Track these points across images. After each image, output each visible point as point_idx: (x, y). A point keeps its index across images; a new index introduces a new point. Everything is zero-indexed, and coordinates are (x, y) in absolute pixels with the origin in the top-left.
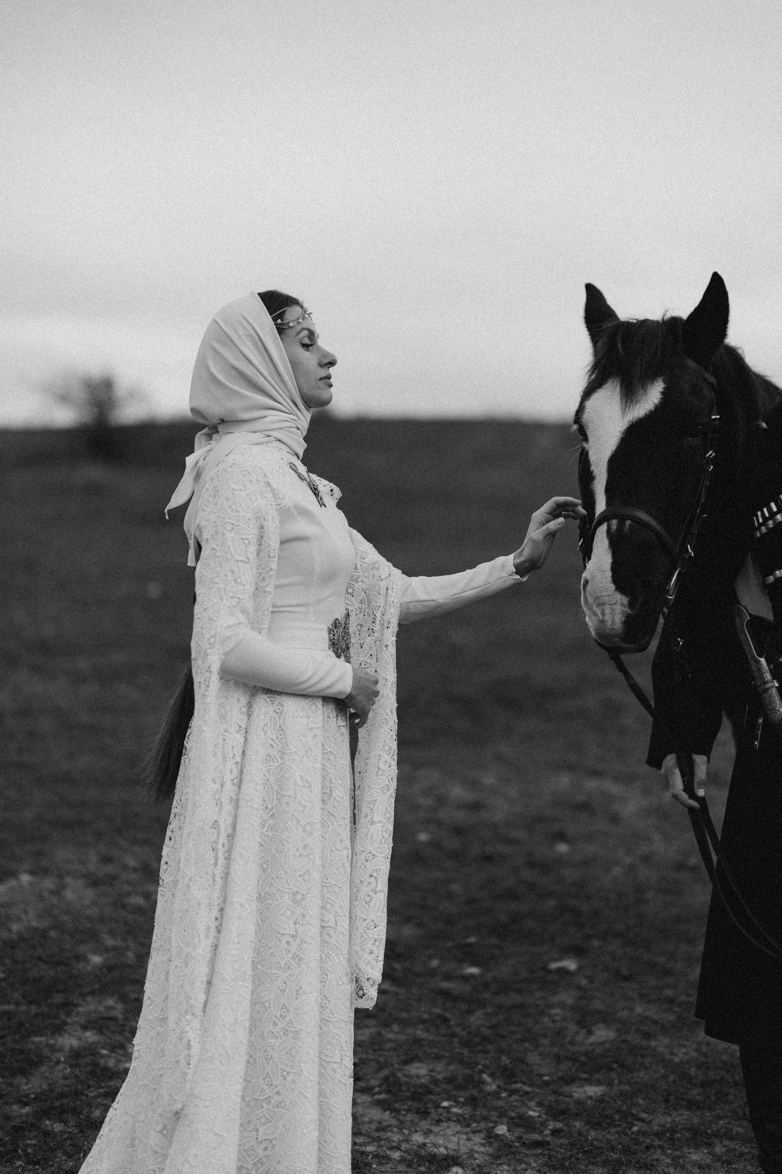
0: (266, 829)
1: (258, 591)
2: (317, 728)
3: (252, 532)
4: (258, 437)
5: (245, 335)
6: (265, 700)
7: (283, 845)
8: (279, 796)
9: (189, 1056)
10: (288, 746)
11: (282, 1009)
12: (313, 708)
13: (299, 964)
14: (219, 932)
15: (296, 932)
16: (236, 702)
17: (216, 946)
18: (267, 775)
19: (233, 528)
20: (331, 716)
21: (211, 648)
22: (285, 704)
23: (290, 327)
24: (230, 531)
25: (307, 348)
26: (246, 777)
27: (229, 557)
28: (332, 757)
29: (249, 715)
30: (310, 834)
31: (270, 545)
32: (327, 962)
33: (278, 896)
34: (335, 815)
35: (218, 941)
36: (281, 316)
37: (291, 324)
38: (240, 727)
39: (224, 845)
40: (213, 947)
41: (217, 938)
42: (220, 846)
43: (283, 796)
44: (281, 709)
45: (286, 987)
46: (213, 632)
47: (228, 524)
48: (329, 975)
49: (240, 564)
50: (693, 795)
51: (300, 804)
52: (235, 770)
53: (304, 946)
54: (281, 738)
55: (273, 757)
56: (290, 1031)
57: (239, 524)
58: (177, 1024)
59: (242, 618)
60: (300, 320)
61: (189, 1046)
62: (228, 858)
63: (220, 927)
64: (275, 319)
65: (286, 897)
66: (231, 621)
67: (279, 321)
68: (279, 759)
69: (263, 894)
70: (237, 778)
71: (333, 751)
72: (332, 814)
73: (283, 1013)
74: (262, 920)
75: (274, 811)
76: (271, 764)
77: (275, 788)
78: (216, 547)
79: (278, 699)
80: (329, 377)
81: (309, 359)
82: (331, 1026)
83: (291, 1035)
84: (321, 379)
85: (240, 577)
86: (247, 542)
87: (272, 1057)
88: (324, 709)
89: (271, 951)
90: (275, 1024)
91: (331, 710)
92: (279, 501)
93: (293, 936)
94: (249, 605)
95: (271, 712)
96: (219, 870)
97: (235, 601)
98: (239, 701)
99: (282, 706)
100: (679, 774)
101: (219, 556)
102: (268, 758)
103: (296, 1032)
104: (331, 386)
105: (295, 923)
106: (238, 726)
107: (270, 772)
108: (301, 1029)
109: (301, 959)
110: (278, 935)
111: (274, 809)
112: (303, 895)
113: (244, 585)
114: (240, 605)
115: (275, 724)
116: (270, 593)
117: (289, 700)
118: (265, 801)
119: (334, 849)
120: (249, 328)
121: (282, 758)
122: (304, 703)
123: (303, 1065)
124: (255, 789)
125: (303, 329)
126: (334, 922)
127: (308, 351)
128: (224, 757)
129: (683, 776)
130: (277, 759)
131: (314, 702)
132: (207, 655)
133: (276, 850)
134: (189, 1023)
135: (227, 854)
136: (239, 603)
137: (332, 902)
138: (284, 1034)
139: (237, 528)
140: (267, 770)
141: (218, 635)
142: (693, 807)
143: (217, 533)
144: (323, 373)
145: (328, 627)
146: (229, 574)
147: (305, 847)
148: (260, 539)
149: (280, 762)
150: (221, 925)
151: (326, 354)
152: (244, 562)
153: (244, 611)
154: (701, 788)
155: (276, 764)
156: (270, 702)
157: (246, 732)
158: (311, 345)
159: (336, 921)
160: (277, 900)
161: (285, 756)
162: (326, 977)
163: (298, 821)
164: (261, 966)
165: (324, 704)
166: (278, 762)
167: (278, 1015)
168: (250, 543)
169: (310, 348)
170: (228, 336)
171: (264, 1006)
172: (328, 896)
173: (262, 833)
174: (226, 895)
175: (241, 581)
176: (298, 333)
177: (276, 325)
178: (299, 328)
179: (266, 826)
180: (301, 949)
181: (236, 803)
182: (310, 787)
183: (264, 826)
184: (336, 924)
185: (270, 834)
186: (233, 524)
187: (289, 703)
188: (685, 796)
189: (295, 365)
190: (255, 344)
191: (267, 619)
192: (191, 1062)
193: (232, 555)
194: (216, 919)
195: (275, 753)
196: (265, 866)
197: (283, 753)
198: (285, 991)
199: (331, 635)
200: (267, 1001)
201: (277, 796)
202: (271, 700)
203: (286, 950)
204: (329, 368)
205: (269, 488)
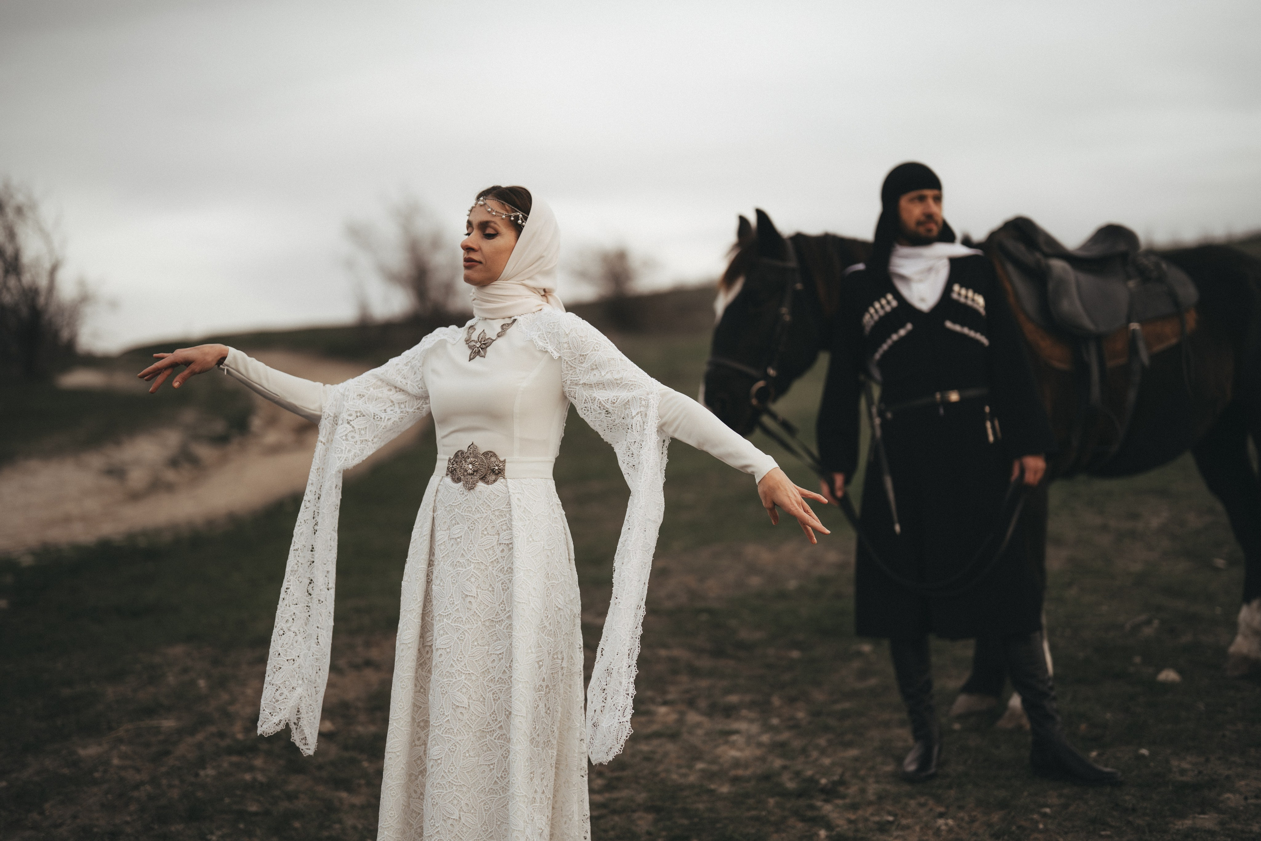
50: (834, 495)
154: (839, 492)
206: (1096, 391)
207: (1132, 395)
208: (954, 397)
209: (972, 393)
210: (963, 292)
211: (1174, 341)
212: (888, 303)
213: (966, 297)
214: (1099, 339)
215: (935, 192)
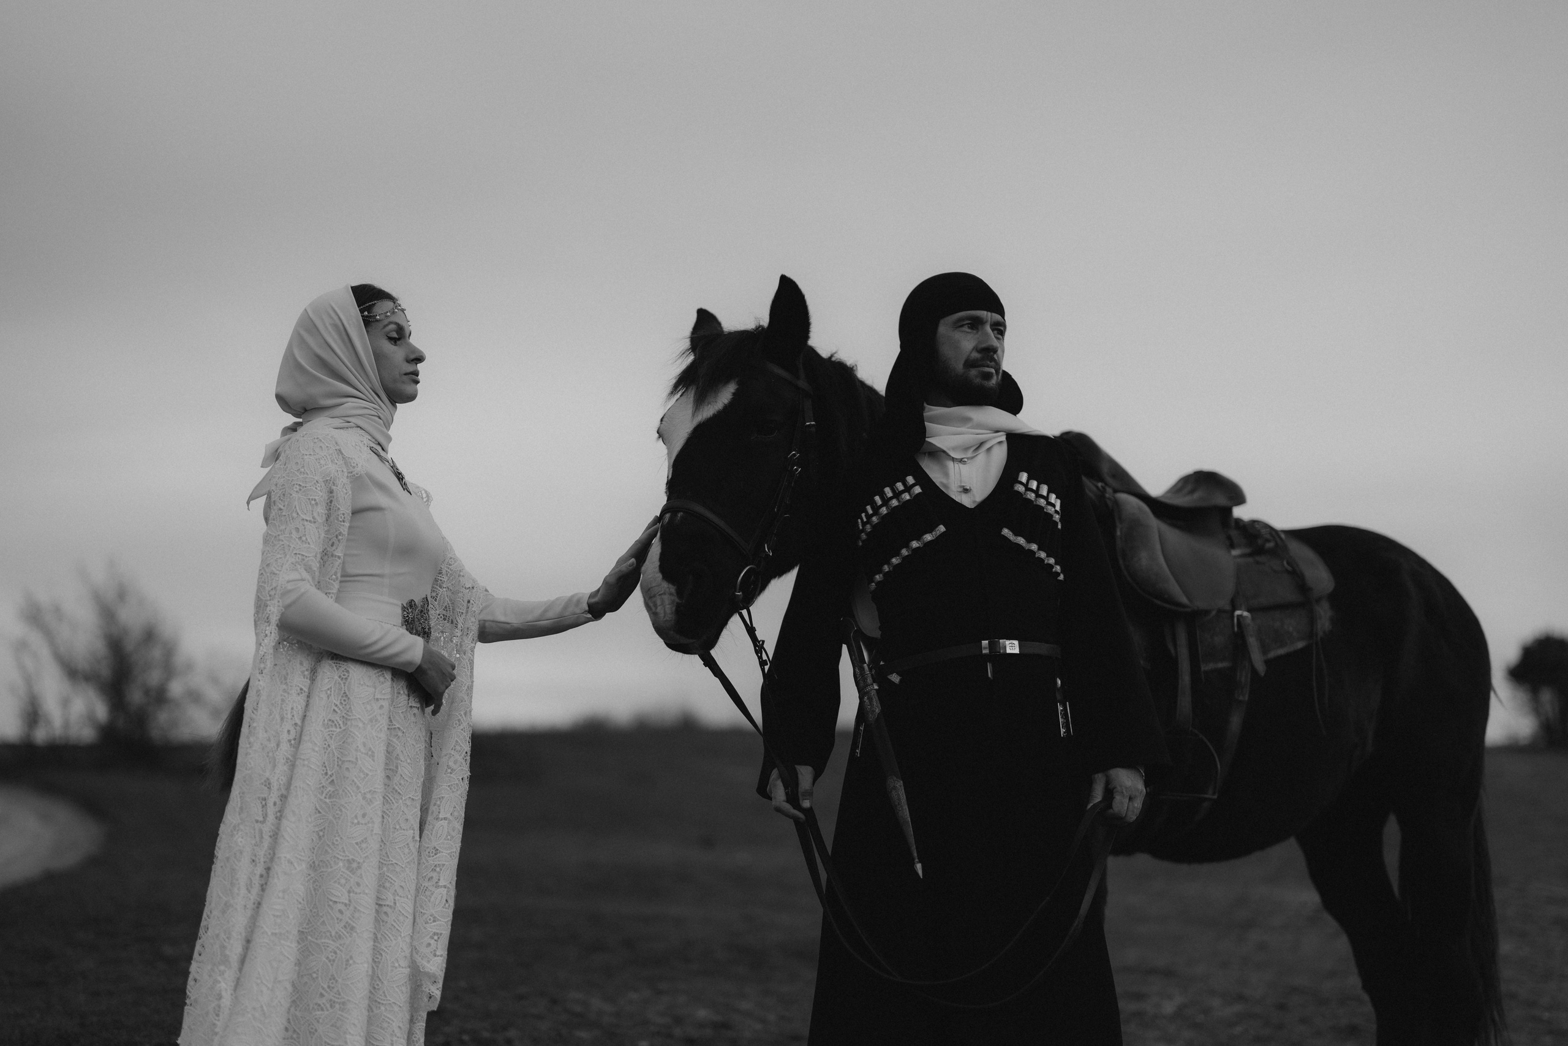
0: (324, 795)
1: (326, 556)
2: (384, 699)
3: (321, 495)
4: (338, 422)
5: (330, 324)
6: (330, 665)
7: (341, 810)
8: (340, 763)
9: (219, 1006)
10: (351, 711)
11: (330, 979)
12: (382, 679)
13: (351, 934)
14: (263, 890)
15: (350, 901)
16: (298, 665)
17: (259, 904)
18: (328, 738)
19: (300, 490)
20: (402, 692)
21: (270, 600)
22: (351, 671)
23: (377, 321)
24: (297, 492)
25: (395, 342)
26: (305, 738)
27: (295, 515)
28: (400, 734)
29: (313, 680)
30: (370, 802)
31: (339, 509)
32: (382, 942)
33: (332, 863)
34: (401, 792)
35: (262, 899)
36: (369, 309)
37: (378, 317)
38: (301, 689)
39: (275, 804)
40: (256, 905)
41: (262, 897)
42: (270, 803)
43: (343, 762)
44: (347, 674)
45: (336, 957)
46: (274, 585)
47: (296, 486)
48: (384, 956)
49: (306, 523)
50: (796, 805)
51: (361, 771)
52: (293, 732)
53: (357, 915)
54: (346, 705)
55: (336, 722)
56: (337, 1002)
57: (307, 485)
58: (210, 976)
59: (305, 575)
60: (389, 314)
61: (220, 997)
62: (279, 817)
63: (264, 886)
64: (362, 311)
65: (341, 864)
66: (294, 576)
67: (366, 313)
68: (342, 725)
69: (317, 863)
70: (295, 739)
71: (402, 728)
72: (396, 791)
73: (331, 985)
74: (315, 889)
75: (334, 777)
76: (334, 729)
77: (336, 754)
78: (282, 507)
79: (345, 666)
80: (416, 373)
81: (397, 354)
82: (383, 1008)
83: (337, 1006)
84: (406, 374)
85: (305, 535)
86: (313, 502)
87: (316, 1030)
88: (394, 684)
89: (322, 920)
90: (322, 995)
91: (401, 687)
92: (352, 469)
93: (346, 905)
94: (315, 565)
95: (336, 677)
96: (267, 828)
97: (299, 558)
98: (301, 664)
99: (348, 672)
100: (781, 784)
101: (285, 516)
102: (330, 723)
103: (344, 1003)
104: (417, 382)
105: (349, 892)
106: (299, 689)
107: (331, 737)
108: (348, 1000)
109: (352, 928)
110: (331, 903)
111: (334, 775)
112: (359, 863)
113: (309, 544)
114: (304, 562)
115: (340, 689)
116: (339, 557)
117: (355, 667)
118: (325, 767)
119: (398, 827)
120: (336, 318)
121: (345, 724)
122: (372, 673)
123: (348, 1036)
124: (314, 750)
125: (391, 323)
126: (393, 901)
127: (396, 345)
128: (282, 719)
129: (786, 787)
130: (339, 725)
131: (383, 674)
132: (267, 606)
133: (334, 816)
134: (222, 973)
135: (278, 814)
136: (303, 560)
137: (392, 881)
138: (331, 1006)
139: (305, 488)
140: (329, 735)
141: (279, 588)
142: (799, 818)
143: (284, 495)
144: (410, 368)
145: (402, 604)
146: (294, 532)
147: (364, 816)
148: (329, 504)
149: (343, 728)
150: (266, 884)
151: (414, 350)
152: (310, 521)
153: (308, 569)
154: (806, 799)
155: (338, 730)
156: (335, 668)
157: (308, 697)
158: (399, 339)
159: (395, 900)
160: (331, 867)
161: (349, 723)
162: (380, 958)
163: (358, 788)
164: (311, 936)
165: (395, 679)
166: (340, 728)
167: (325, 986)
168: (317, 504)
169: (398, 342)
170: (315, 325)
171: (312, 976)
172: (389, 874)
173: (321, 800)
174: (274, 854)
175: (307, 539)
176: (385, 326)
177: (362, 316)
178: (386, 322)
179: (325, 792)
180: (353, 917)
181: (292, 765)
182: (373, 756)
183: (322, 792)
184: (395, 903)
185: (327, 800)
186: (300, 485)
187: (355, 670)
188: (788, 807)
189: (379, 357)
190: (340, 335)
191: (336, 585)
192: (221, 1014)
193: (298, 514)
194: (261, 876)
195: (336, 718)
196: (321, 833)
197: (346, 719)
198: (334, 961)
199: (405, 613)
200: (314, 972)
201: (338, 762)
202: (336, 666)
203: (338, 919)
204: (417, 364)
205: (341, 457)
206: (1185, 702)
207: (1236, 721)
208: (1012, 647)
209: (1041, 648)
210: (1034, 485)
211: (1300, 645)
212: (908, 489)
213: (1036, 492)
214: (1193, 618)
215: (997, 317)
